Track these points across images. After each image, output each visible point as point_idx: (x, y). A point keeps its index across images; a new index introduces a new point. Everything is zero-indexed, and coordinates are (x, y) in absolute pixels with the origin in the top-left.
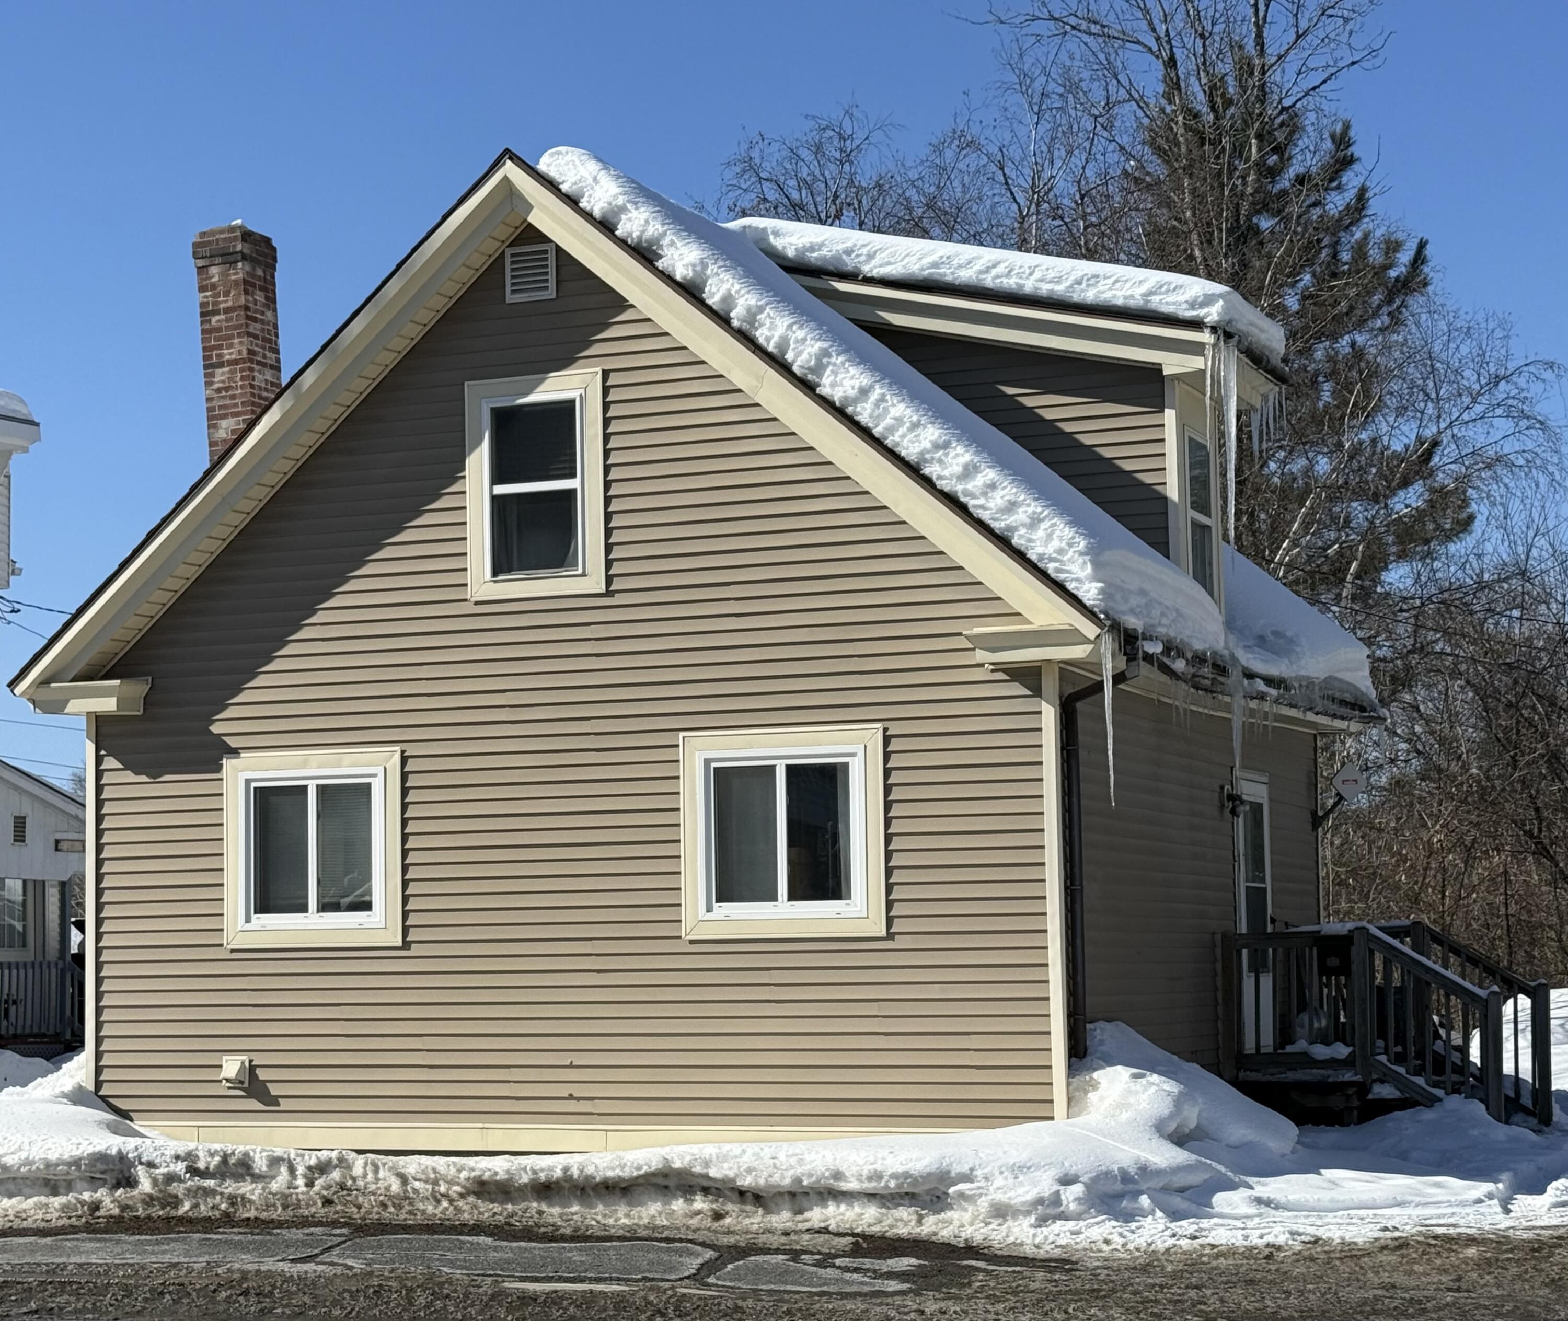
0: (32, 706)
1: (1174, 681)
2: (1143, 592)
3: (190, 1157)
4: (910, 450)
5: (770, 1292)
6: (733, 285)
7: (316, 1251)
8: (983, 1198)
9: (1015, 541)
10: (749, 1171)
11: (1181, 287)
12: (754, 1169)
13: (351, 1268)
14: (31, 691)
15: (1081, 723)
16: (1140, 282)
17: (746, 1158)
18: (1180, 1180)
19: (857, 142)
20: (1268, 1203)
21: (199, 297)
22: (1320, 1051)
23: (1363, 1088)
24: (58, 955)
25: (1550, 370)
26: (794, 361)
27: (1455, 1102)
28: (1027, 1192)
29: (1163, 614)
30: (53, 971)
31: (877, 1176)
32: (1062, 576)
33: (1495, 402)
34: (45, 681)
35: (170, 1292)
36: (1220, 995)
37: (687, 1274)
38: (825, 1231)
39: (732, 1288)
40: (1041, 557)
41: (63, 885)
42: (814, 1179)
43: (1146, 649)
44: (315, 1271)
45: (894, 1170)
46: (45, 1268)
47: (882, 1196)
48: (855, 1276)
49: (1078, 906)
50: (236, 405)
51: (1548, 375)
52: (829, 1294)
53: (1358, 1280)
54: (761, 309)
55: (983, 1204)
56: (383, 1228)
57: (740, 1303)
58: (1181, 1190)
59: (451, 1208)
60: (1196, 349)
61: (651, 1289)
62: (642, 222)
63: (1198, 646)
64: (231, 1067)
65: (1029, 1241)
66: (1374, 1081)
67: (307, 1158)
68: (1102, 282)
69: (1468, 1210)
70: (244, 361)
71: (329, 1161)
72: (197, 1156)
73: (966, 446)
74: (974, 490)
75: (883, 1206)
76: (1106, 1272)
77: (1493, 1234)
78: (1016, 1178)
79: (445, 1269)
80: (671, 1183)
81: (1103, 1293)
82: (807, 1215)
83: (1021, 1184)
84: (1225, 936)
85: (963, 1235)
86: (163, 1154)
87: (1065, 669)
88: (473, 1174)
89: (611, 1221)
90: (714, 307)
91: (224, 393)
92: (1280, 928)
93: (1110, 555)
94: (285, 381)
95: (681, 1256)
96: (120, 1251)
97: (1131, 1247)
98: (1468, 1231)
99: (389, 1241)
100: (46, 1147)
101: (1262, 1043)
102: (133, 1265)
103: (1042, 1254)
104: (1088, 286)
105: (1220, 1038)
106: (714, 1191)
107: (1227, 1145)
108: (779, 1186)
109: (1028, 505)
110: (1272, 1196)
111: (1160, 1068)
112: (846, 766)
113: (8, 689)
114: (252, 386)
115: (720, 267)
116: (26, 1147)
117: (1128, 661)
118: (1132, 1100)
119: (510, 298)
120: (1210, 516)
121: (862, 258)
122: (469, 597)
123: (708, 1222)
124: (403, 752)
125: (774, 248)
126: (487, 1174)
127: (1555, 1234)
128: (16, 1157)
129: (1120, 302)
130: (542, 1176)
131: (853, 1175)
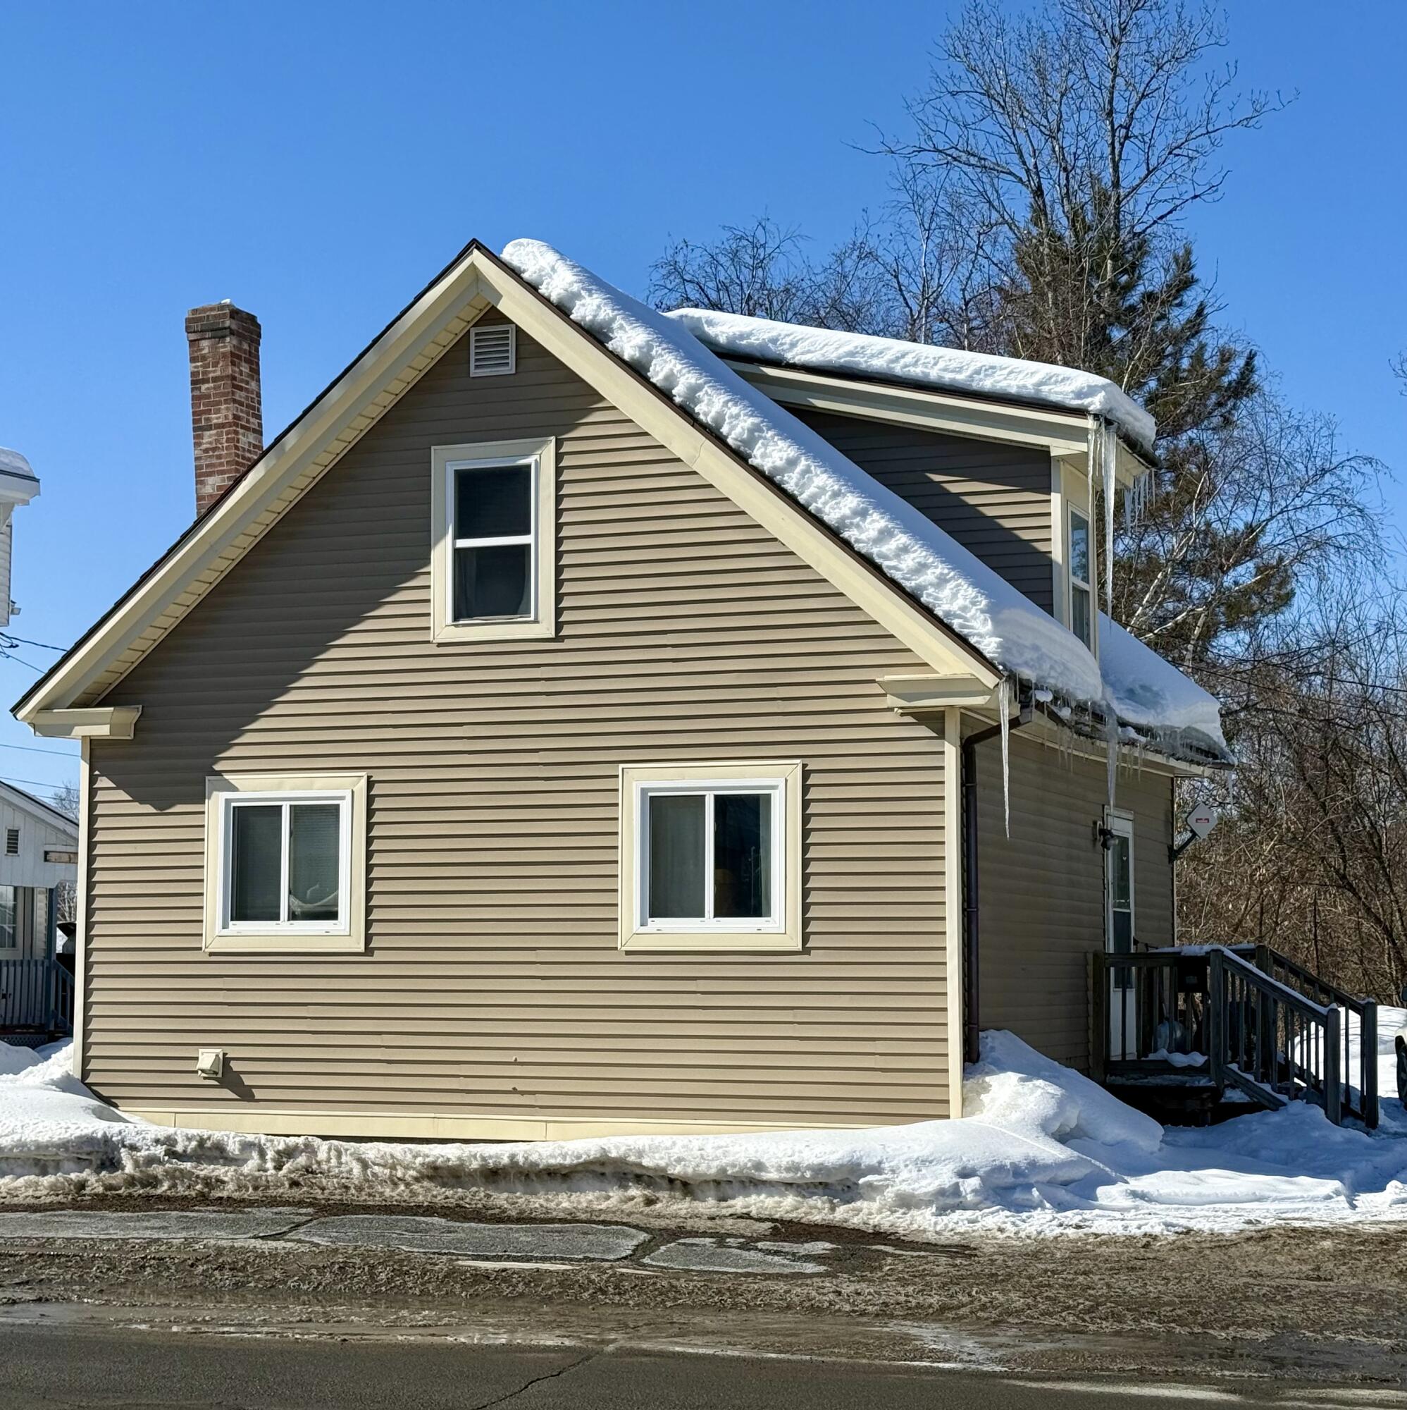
0: (32, 730)
1: (1060, 727)
2: (1036, 648)
3: (170, 1142)
4: (831, 517)
5: (700, 1273)
6: (675, 366)
7: (285, 1229)
8: (890, 1189)
9: (924, 599)
10: (679, 1160)
11: (1068, 379)
12: (683, 1159)
13: (317, 1245)
14: (32, 716)
15: (980, 763)
16: (1032, 373)
17: (676, 1150)
18: (1065, 1175)
19: (769, 251)
20: (1142, 1196)
21: (189, 367)
22: (1179, 1059)
23: (1217, 1093)
24: (43, 955)
25: (1369, 465)
26: (729, 434)
27: (1297, 1106)
28: (930, 1184)
29: (1052, 668)
30: (40, 968)
31: (794, 1168)
32: (965, 631)
33: (1321, 492)
34: (46, 707)
35: (150, 1266)
36: (1091, 1007)
37: (624, 1254)
38: (747, 1216)
39: (665, 1268)
40: (948, 614)
41: (51, 891)
42: (737, 1169)
43: (1038, 698)
44: (284, 1248)
45: (810, 1162)
46: (35, 1242)
47: (799, 1186)
48: (776, 1258)
49: (973, 927)
50: (221, 464)
51: (1367, 469)
52: (755, 1275)
53: (1228, 1268)
54: (699, 388)
55: (890, 1194)
56: (344, 1208)
57: (674, 1282)
58: (1065, 1184)
59: (408, 1191)
60: (1080, 434)
61: (593, 1269)
62: (595, 307)
63: (1081, 697)
64: (207, 1059)
65: (931, 1229)
66: (1227, 1086)
67: (276, 1143)
68: (999, 373)
69: (1321, 1205)
70: (230, 425)
71: (296, 1147)
72: (176, 1140)
73: (882, 514)
74: (888, 553)
75: (799, 1194)
76: (1002, 1258)
77: (1344, 1227)
78: (919, 1171)
79: (403, 1247)
80: (607, 1170)
81: (1000, 1278)
82: (731, 1202)
83: (924, 1177)
84: (1096, 955)
85: (871, 1222)
86: (144, 1138)
87: (966, 715)
88: (427, 1160)
89: (553, 1205)
90: (658, 385)
91: (211, 453)
92: (1142, 949)
93: (1006, 614)
94: (266, 443)
95: (618, 1238)
96: (104, 1226)
97: (1022, 1234)
98: (1322, 1224)
99: (351, 1220)
100: (38, 1130)
101: (1127, 1052)
102: (117, 1240)
103: (943, 1240)
104: (986, 376)
105: (1090, 1046)
106: (646, 1178)
107: (1103, 1143)
108: (706, 1174)
109: (936, 567)
110: (1146, 1191)
111: (1043, 1073)
112: (769, 796)
113: (11, 714)
114: (237, 448)
115: (664, 349)
116: (20, 1131)
117: (1021, 708)
118: (1020, 1101)
119: (474, 372)
120: (1088, 583)
121: (785, 347)
122: (431, 639)
123: (642, 1208)
124: (369, 777)
125: (708, 335)
126: (440, 1160)
127: (1400, 1228)
128: (9, 1139)
129: (1013, 390)
130: (491, 1163)
131: (773, 1167)
